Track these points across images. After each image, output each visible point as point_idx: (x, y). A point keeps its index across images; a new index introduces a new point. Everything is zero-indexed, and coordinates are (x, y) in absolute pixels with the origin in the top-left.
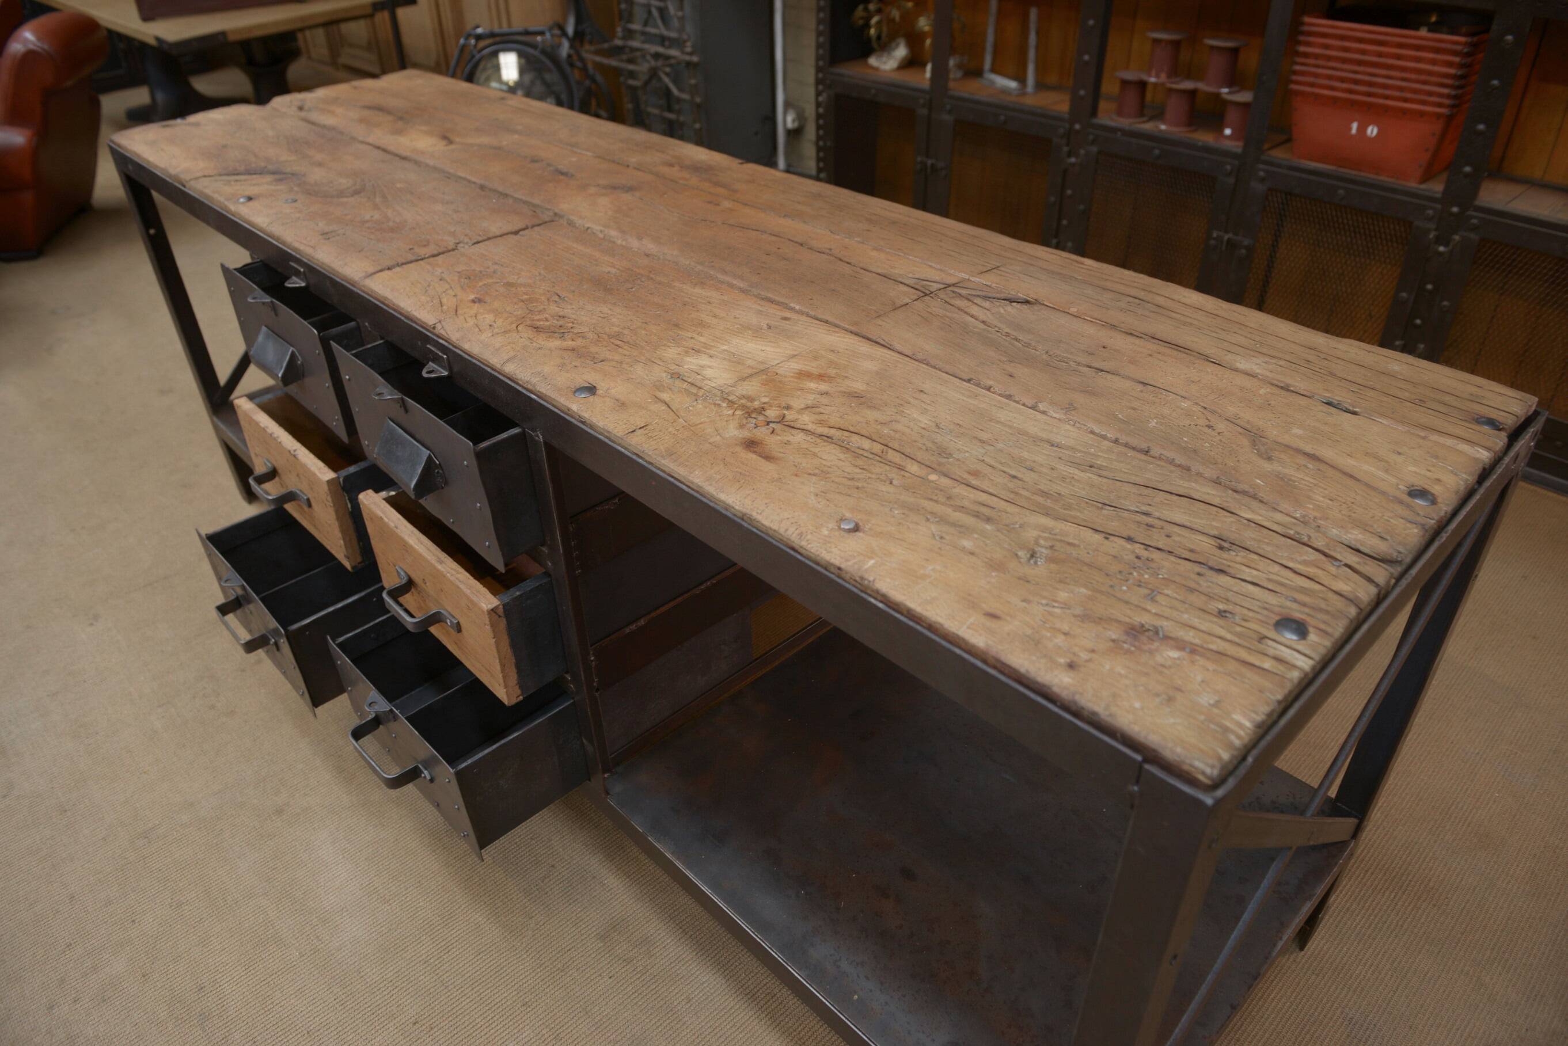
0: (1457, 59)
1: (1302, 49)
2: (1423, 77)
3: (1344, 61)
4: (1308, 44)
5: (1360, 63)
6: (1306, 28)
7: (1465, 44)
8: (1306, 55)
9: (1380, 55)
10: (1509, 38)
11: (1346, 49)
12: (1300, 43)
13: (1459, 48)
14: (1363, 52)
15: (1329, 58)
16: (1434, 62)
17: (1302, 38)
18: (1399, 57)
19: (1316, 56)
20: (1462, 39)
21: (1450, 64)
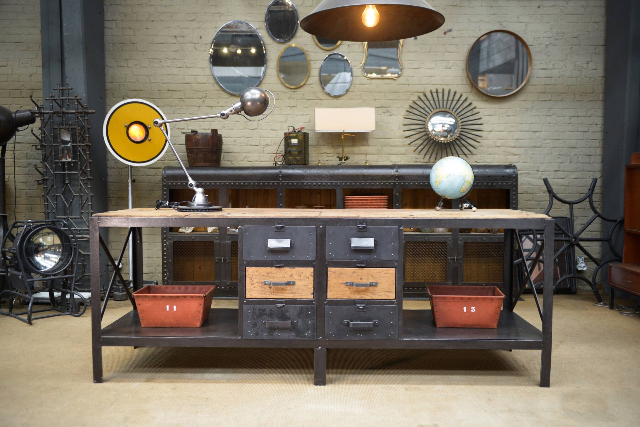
0: (386, 201)
1: (346, 204)
2: (379, 206)
3: (358, 205)
4: (348, 203)
5: (362, 205)
6: (346, 199)
7: (387, 197)
8: (348, 205)
9: (367, 203)
10: (397, 194)
11: (358, 203)
12: (345, 203)
13: (386, 198)
14: (363, 203)
15: (354, 205)
16: (381, 202)
17: (346, 201)
18: (372, 203)
19: (351, 205)
20: (386, 196)
21: (384, 202)
